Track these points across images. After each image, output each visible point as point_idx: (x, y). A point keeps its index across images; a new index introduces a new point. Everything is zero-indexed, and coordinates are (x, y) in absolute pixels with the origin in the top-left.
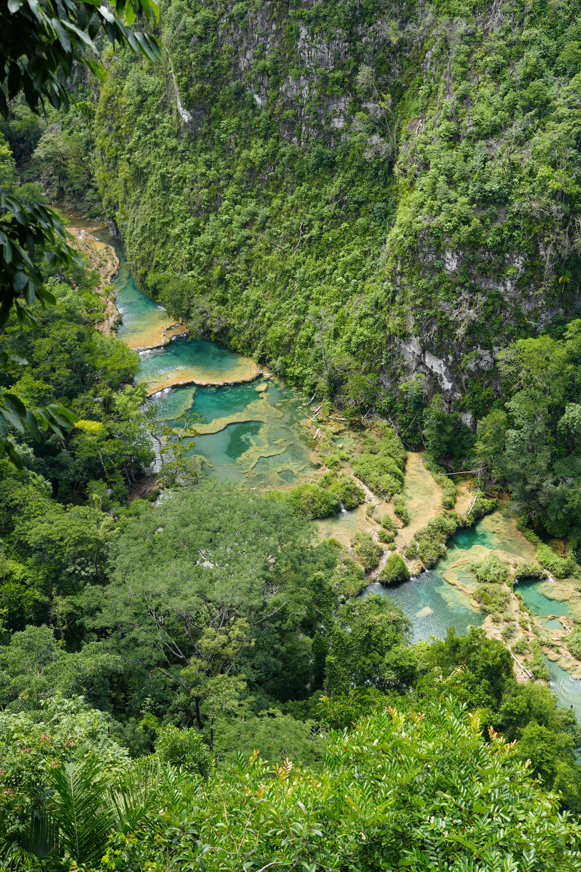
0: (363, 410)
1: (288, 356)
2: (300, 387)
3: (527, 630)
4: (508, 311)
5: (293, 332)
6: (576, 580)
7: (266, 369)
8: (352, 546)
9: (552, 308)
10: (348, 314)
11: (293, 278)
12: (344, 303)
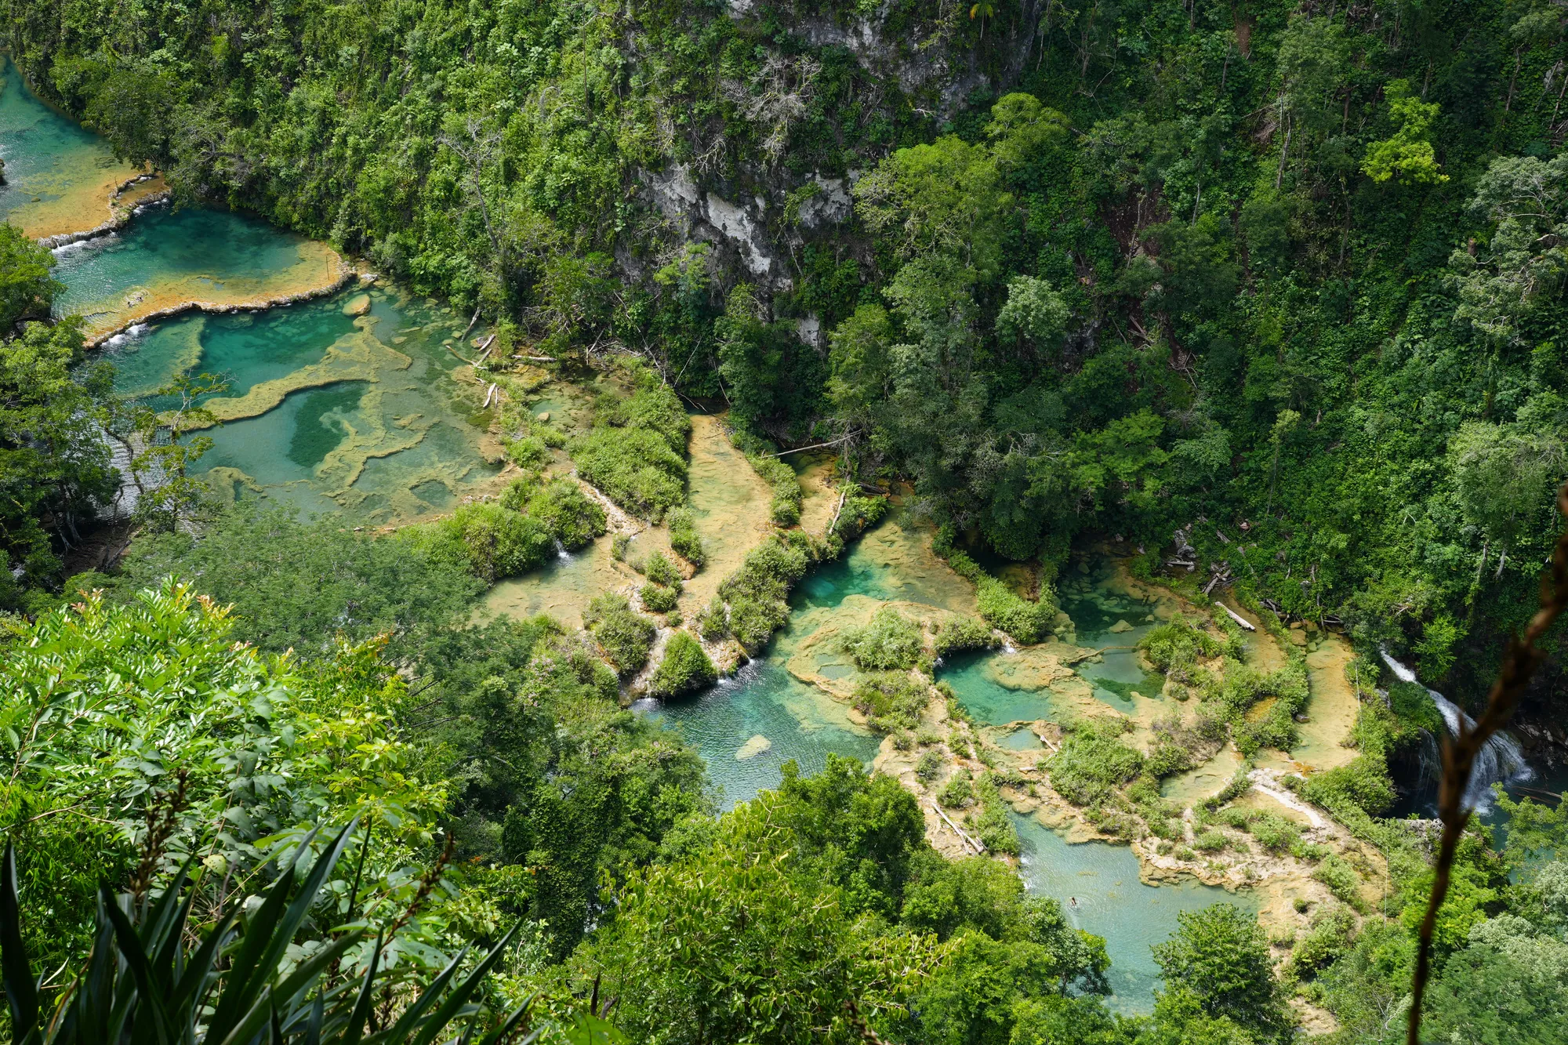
0: (585, 335)
1: (410, 231)
2: (443, 297)
3: (967, 757)
4: (871, 90)
5: (415, 176)
6: (1062, 644)
7: (362, 263)
8: (587, 628)
9: (962, 74)
10: (531, 126)
11: (400, 53)
12: (520, 102)
